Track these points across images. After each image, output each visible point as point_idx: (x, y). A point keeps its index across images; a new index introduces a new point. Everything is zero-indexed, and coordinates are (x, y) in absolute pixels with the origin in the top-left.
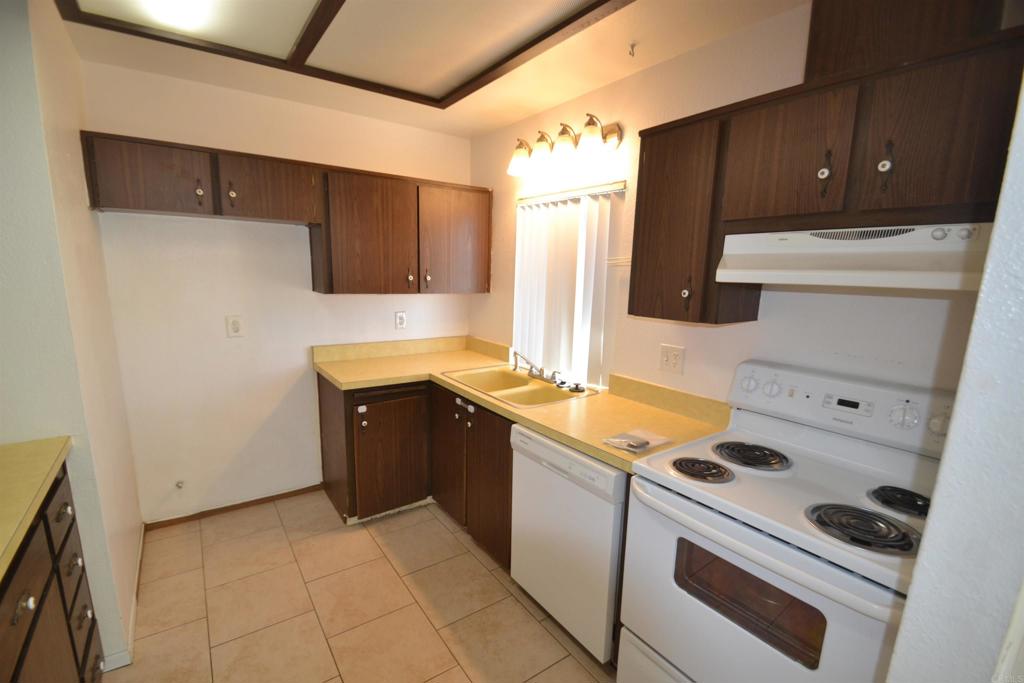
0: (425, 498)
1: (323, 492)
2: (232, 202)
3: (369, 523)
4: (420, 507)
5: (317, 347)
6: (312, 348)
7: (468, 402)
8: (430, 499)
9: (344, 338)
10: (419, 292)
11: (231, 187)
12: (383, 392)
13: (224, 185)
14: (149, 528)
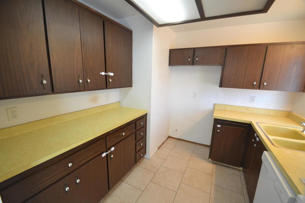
0: (239, 167)
1: (209, 148)
2: (197, 61)
3: (216, 163)
4: (237, 169)
5: (216, 104)
6: (215, 104)
7: (258, 136)
8: (241, 169)
9: (227, 102)
10: (259, 89)
11: (197, 57)
12: (228, 123)
13: (196, 57)
14: (169, 137)
